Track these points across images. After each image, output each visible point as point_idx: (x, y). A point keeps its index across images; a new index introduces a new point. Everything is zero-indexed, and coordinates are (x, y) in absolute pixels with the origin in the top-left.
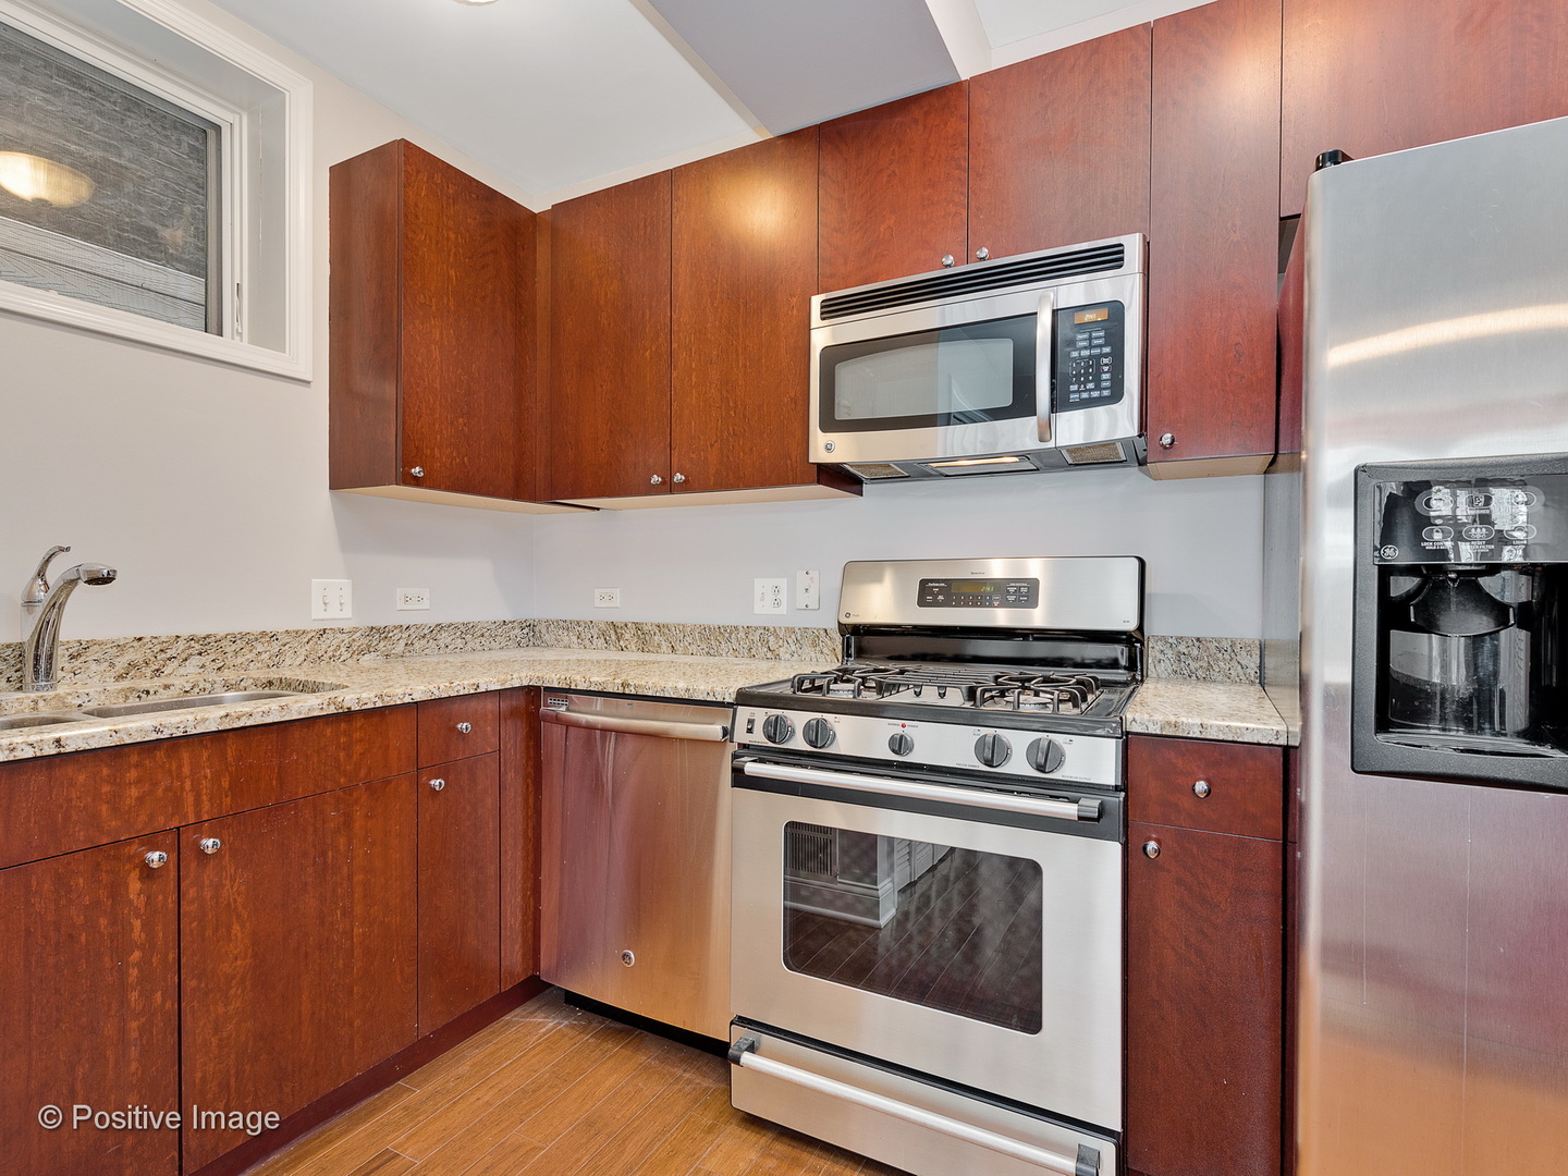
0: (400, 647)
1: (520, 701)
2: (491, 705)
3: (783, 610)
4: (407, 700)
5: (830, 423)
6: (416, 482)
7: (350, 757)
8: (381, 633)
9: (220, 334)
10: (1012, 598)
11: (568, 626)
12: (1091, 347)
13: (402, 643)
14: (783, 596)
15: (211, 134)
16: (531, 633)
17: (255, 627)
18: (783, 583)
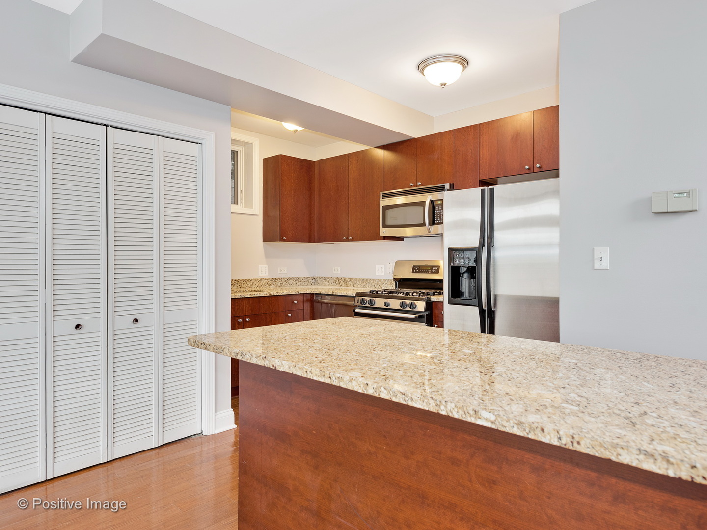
0: (279, 284)
1: (309, 297)
2: (301, 298)
3: (383, 274)
4: (283, 294)
5: (385, 226)
6: (284, 241)
7: (271, 306)
8: (274, 280)
9: (237, 204)
10: (433, 271)
11: (325, 279)
12: (439, 210)
13: (280, 283)
14: (383, 270)
15: (235, 153)
16: (315, 280)
17: (247, 278)
18: (383, 266)
